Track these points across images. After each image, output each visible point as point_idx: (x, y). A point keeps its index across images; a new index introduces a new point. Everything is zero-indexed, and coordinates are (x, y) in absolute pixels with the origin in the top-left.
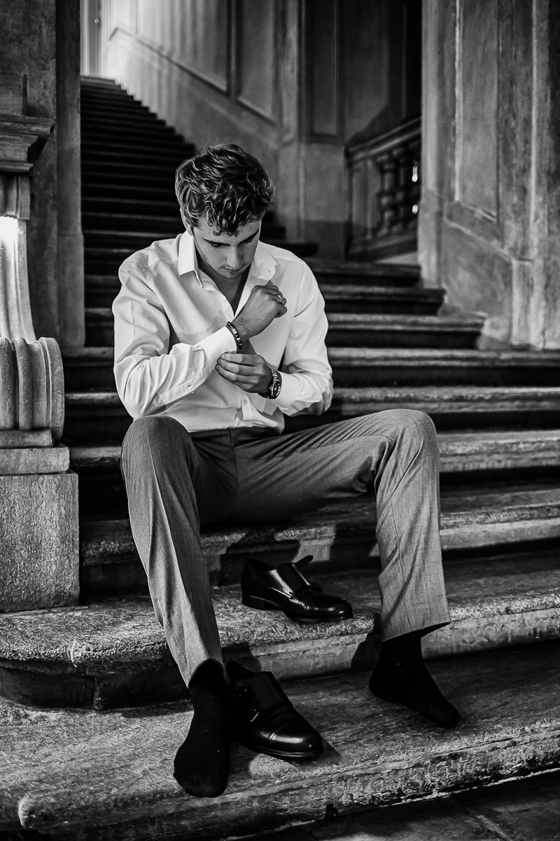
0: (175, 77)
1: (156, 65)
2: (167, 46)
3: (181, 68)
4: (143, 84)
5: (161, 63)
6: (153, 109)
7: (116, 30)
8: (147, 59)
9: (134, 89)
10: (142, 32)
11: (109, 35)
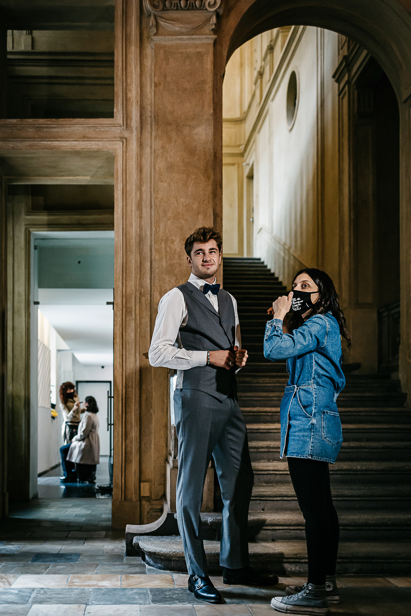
0: (292, 262)
1: (282, 254)
2: (288, 243)
3: (294, 257)
4: (275, 263)
5: (284, 253)
6: (281, 279)
7: (261, 229)
8: (278, 249)
9: (270, 265)
10: (275, 232)
11: (257, 232)
